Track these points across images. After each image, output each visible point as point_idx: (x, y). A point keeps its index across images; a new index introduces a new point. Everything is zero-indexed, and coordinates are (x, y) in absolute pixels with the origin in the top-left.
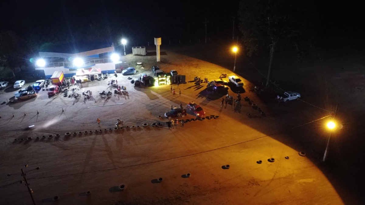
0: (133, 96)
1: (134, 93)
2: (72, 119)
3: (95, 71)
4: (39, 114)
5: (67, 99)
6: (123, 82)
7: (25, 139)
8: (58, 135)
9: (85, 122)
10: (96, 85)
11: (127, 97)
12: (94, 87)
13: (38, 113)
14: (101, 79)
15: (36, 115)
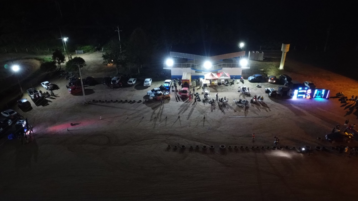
0: (274, 109)
1: (273, 105)
2: (218, 129)
3: (225, 76)
4: (181, 118)
5: (201, 103)
6: (253, 89)
7: (178, 147)
8: (212, 147)
9: (234, 135)
10: (225, 91)
11: (267, 109)
12: (224, 93)
13: (179, 117)
14: (228, 84)
15: (177, 119)
